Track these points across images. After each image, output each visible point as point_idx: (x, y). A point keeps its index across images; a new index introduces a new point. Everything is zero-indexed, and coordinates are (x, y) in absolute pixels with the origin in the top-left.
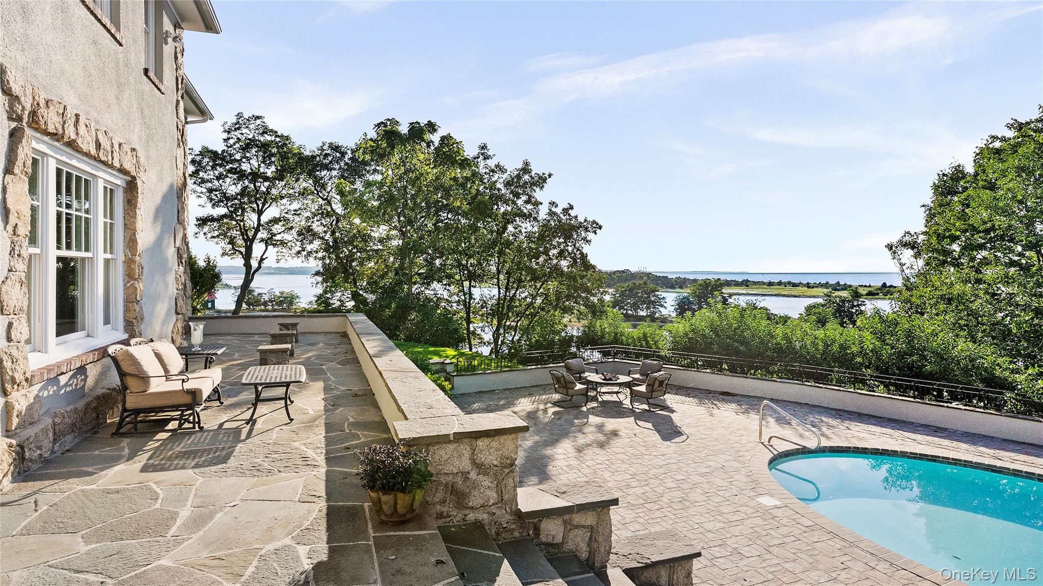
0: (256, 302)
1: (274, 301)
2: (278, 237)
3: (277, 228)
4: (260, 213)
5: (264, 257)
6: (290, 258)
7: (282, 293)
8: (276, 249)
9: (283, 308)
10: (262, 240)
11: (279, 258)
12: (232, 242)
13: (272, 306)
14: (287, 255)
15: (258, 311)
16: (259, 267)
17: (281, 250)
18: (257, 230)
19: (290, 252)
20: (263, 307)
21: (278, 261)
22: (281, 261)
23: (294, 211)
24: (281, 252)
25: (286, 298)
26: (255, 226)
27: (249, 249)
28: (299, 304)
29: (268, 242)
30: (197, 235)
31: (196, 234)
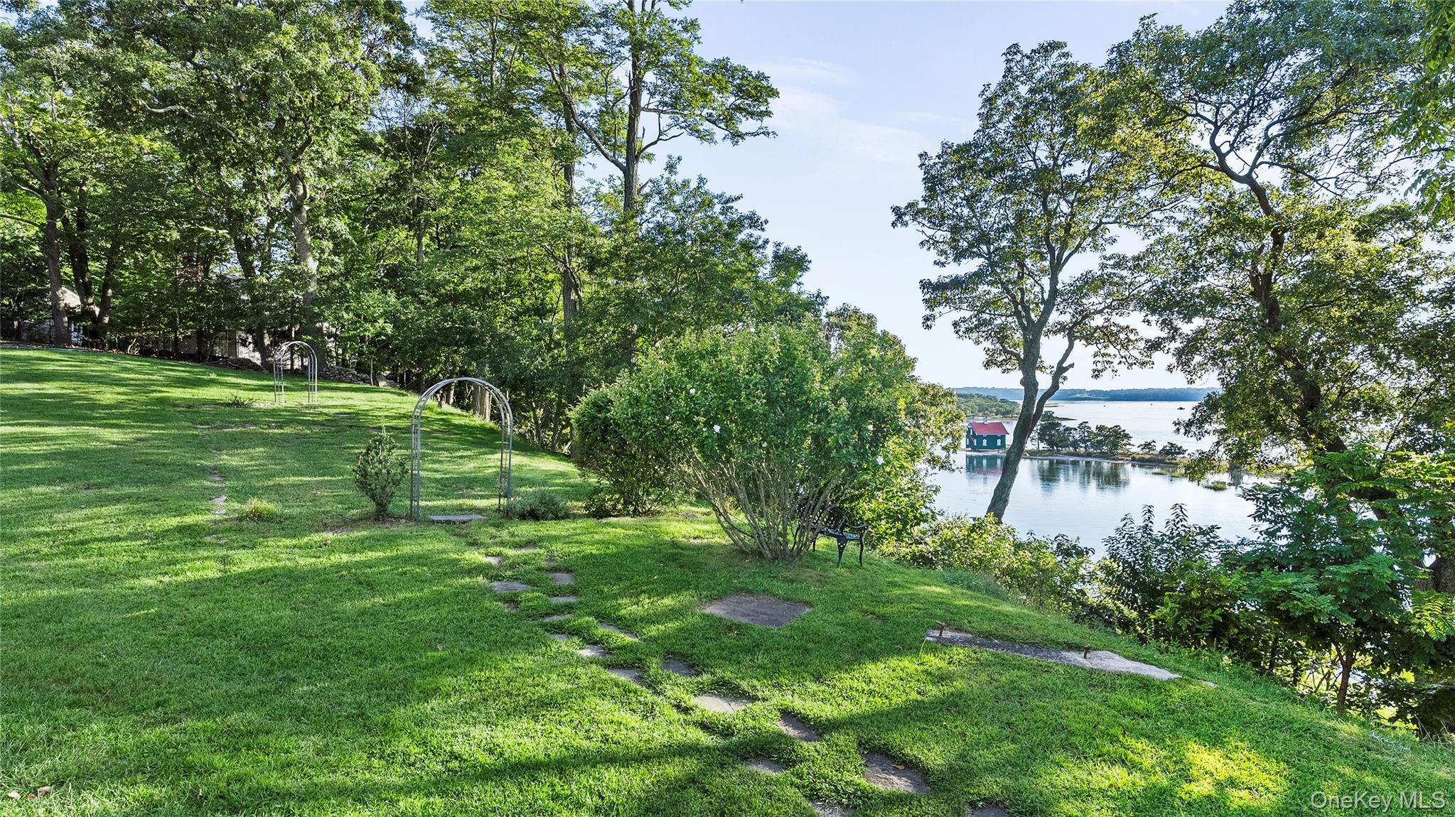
0: (1061, 441)
1: (1089, 441)
2: (1098, 321)
3: (1094, 301)
4: (1056, 266)
5: (1065, 365)
6: (1123, 367)
7: (1100, 428)
8: (1093, 348)
9: (1102, 453)
10: (1061, 328)
11: (1100, 366)
12: (1001, 335)
13: (1086, 447)
14: (1116, 361)
15: (1065, 454)
16: (1055, 386)
17: (1103, 351)
18: (1049, 305)
19: (1123, 353)
20: (1071, 449)
21: (1097, 374)
22: (1104, 373)
23: (1135, 259)
24: (1104, 355)
25: (1106, 437)
26: (1046, 296)
27: (1032, 346)
28: (1128, 447)
29: (1072, 332)
30: (929, 323)
31: (928, 319)
